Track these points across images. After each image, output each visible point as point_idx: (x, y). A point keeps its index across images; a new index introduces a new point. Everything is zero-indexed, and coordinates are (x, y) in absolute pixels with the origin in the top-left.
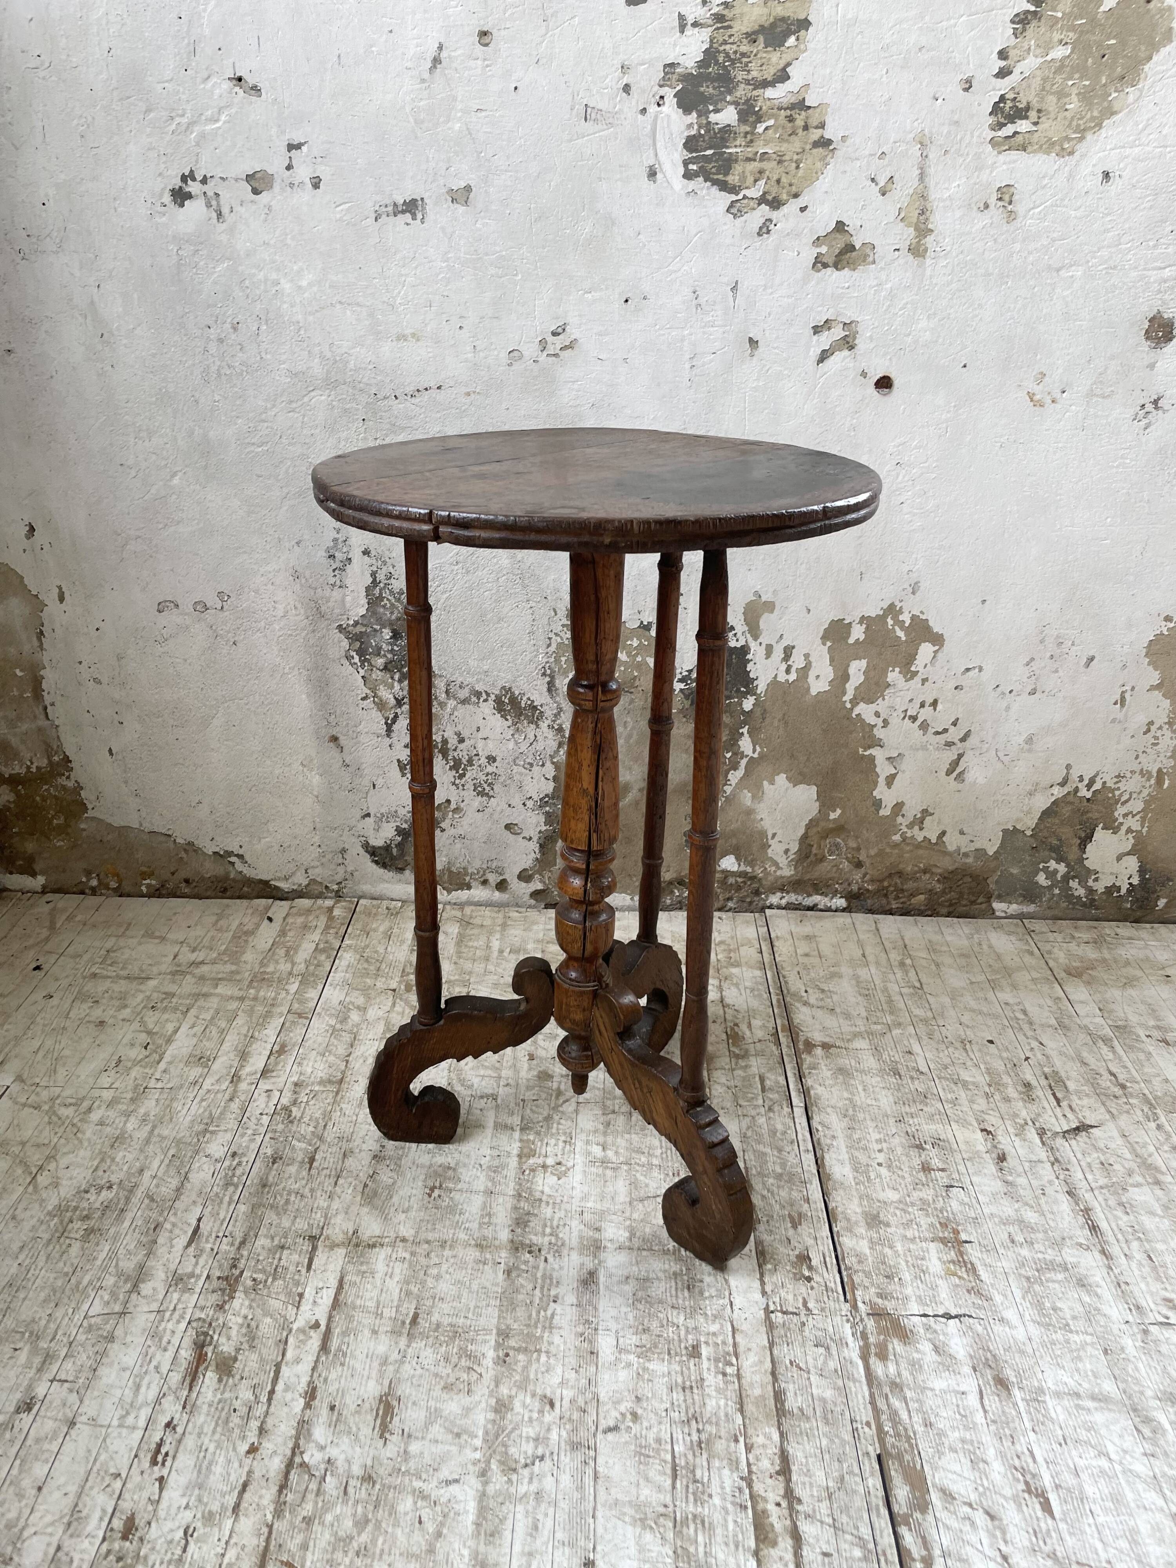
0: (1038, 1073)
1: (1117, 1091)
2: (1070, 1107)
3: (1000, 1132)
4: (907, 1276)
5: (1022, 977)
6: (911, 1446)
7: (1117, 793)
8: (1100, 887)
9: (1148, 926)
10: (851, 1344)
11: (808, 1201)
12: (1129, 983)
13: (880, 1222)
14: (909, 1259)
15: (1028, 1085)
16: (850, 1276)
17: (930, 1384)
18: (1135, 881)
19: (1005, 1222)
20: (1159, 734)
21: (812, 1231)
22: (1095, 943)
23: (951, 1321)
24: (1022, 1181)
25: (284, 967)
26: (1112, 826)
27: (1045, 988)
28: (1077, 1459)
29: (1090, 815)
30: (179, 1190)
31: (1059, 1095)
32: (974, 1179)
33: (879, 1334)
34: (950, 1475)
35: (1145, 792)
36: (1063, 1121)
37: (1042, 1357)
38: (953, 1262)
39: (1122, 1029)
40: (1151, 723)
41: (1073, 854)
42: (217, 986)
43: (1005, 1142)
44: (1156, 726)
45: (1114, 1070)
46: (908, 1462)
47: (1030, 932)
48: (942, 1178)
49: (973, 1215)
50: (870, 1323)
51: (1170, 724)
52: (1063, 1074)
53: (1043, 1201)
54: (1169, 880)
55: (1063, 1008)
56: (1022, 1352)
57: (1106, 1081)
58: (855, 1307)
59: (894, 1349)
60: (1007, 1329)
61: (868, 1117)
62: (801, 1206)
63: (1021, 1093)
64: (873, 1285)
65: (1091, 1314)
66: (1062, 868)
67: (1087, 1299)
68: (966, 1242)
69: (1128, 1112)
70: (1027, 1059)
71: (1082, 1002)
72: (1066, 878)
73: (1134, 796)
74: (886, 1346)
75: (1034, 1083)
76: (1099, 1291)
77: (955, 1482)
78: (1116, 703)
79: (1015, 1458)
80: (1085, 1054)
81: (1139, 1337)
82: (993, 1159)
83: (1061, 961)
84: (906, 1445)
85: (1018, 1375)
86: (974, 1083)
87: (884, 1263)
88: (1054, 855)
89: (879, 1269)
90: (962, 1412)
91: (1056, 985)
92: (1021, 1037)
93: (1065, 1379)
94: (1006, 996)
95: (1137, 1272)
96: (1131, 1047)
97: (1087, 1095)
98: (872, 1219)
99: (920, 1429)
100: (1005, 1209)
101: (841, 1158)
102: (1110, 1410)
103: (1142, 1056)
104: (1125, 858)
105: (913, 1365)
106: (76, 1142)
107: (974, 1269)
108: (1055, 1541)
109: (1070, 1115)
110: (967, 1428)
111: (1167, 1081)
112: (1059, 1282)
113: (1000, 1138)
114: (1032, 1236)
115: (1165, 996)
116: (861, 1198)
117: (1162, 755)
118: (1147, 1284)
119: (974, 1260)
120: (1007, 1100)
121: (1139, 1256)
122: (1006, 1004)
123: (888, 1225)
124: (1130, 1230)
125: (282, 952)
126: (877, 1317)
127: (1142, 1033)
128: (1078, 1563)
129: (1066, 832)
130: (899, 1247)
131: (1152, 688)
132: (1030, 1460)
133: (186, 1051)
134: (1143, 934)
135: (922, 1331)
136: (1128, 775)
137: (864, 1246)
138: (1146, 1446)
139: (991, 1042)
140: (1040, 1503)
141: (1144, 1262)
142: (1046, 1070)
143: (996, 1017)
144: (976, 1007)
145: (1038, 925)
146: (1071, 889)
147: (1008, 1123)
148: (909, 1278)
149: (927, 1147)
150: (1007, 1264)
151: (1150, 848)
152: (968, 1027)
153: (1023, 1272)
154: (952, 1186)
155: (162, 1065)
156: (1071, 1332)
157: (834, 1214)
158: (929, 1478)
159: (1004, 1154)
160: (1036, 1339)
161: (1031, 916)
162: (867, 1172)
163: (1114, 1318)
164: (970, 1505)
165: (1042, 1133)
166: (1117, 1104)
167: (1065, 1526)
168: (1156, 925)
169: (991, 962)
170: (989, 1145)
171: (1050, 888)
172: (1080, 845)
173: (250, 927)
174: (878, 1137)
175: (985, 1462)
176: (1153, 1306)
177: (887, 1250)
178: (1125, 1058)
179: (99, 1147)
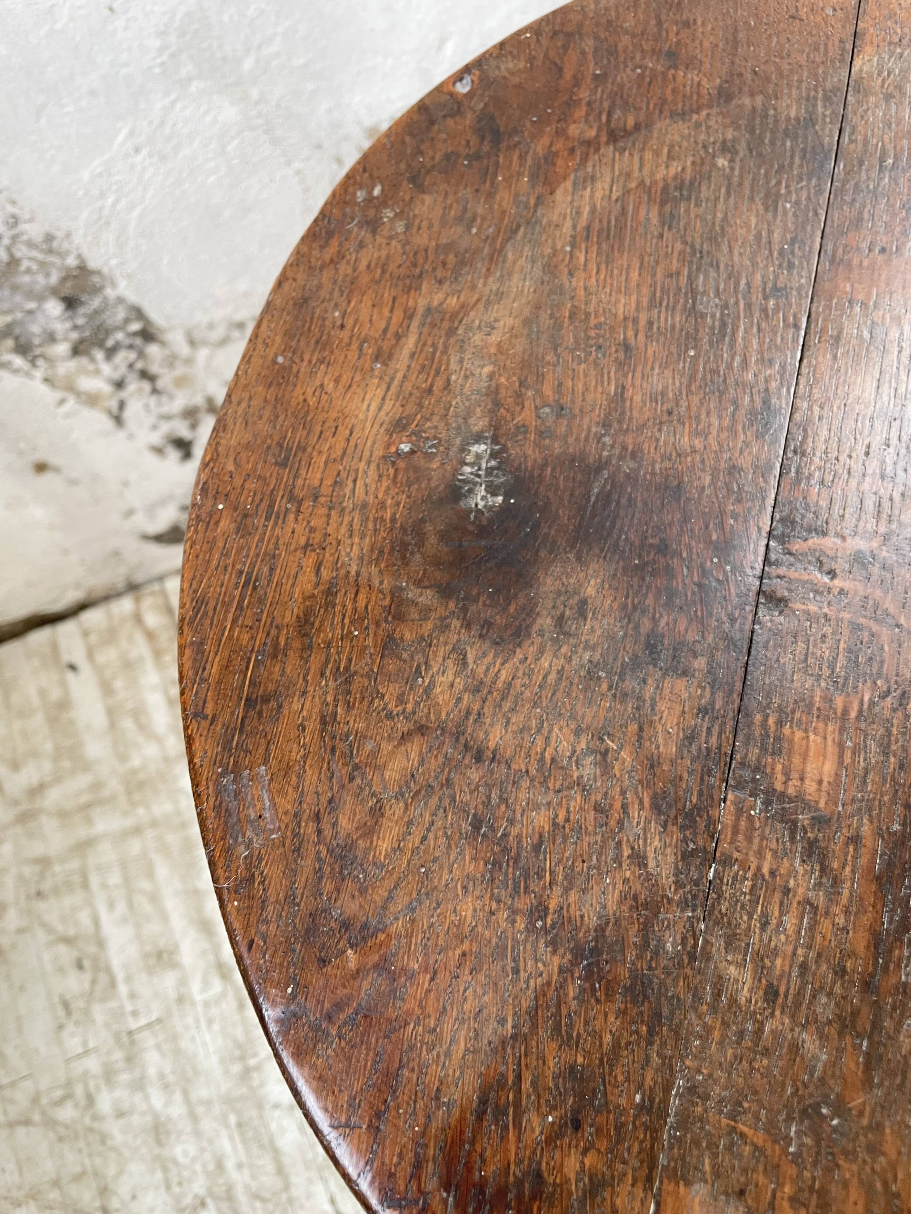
25: (151, 750)
30: (280, 1170)
42: (89, 821)
106: (113, 1155)
125: (128, 724)
133: (133, 951)
155: (123, 989)
173: (55, 694)
179: (144, 1150)
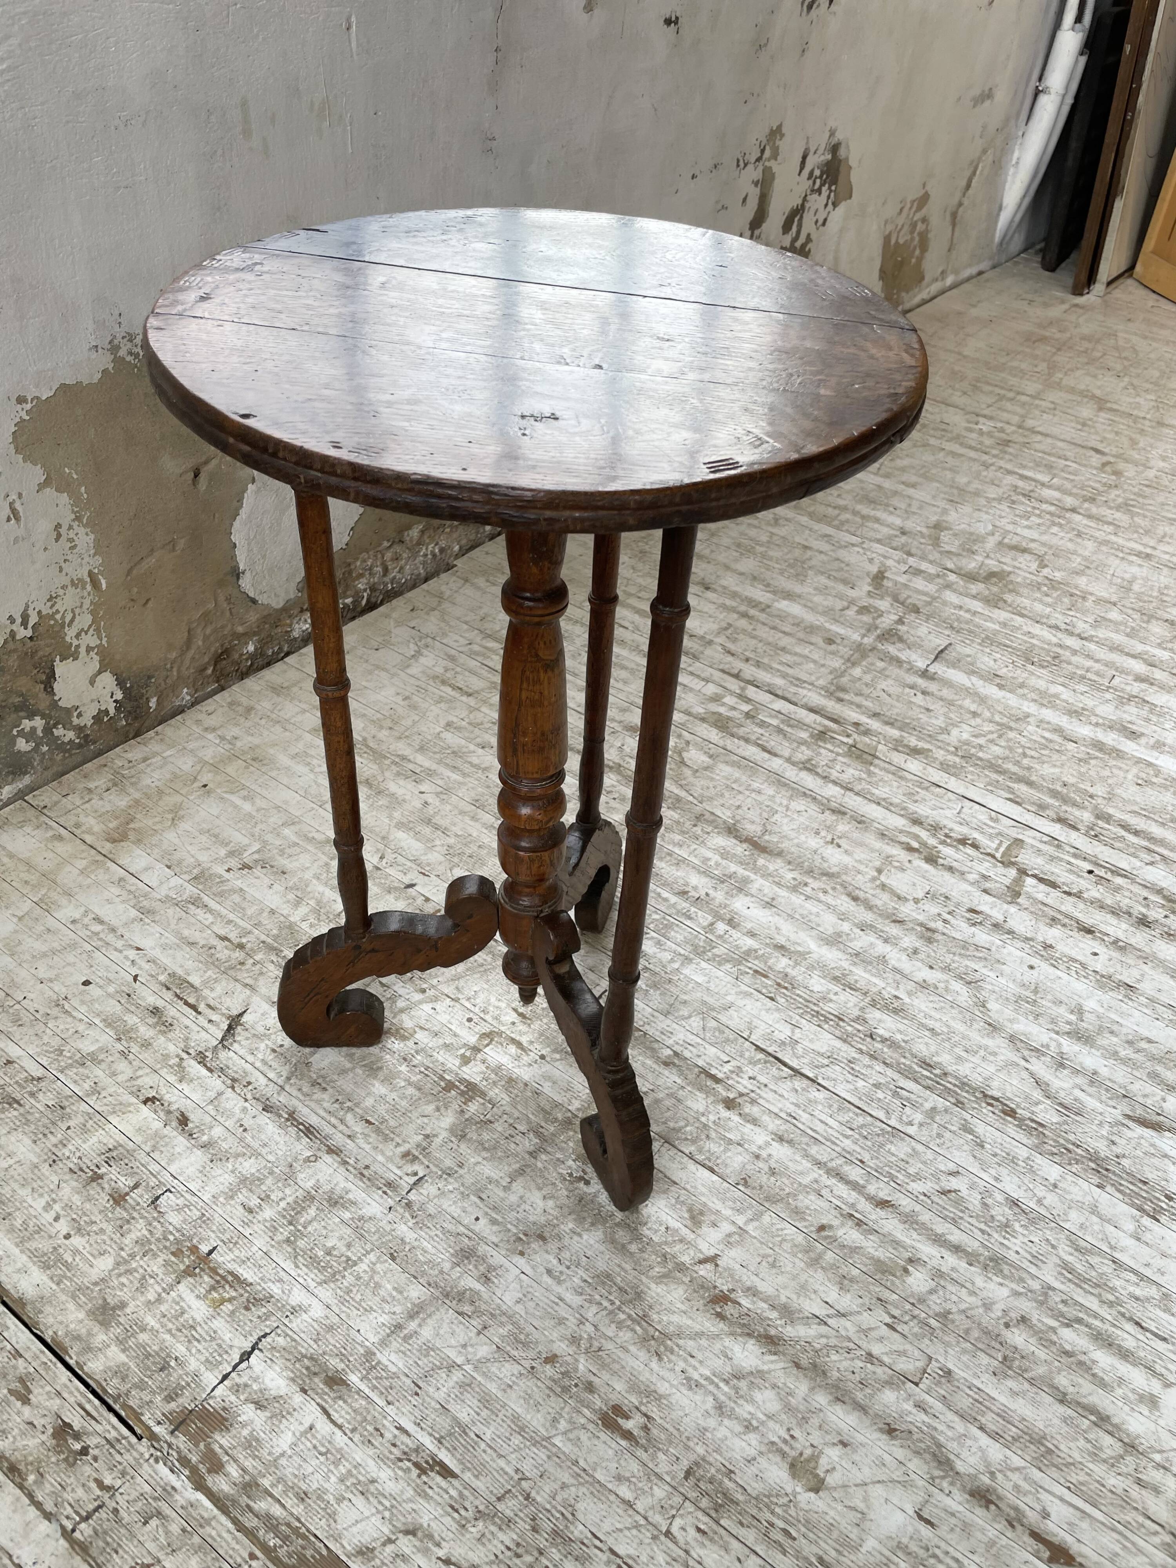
0: (156, 987)
1: (238, 955)
2: (209, 1006)
3: (163, 1091)
4: (180, 1349)
5: (69, 876)
6: (304, 1537)
7: (58, 617)
8: (87, 720)
9: (151, 733)
10: (177, 1484)
11: (18, 1354)
12: (176, 815)
13: (113, 1309)
14: (170, 1325)
15: (155, 1011)
16: (125, 1406)
17: (277, 1451)
18: (119, 696)
19: (231, 1195)
20: (72, 534)
21: (48, 1388)
22: (115, 785)
23: (253, 1359)
24: (217, 1131)
26: (69, 653)
27: (101, 876)
28: (436, 1395)
29: (41, 653)
31: (191, 1001)
32: (173, 1169)
33: (196, 1445)
34: (354, 1530)
35: (87, 603)
36: (212, 1028)
37: (348, 1316)
38: (213, 1288)
39: (201, 878)
40: (58, 526)
41: (43, 703)
43: (174, 1098)
44: (65, 527)
45: (222, 932)
46: (313, 1557)
47: (42, 810)
48: (141, 1196)
49: (198, 1214)
50: (181, 1441)
51: (78, 519)
52: (180, 972)
53: (248, 1136)
54: (150, 677)
55: (133, 888)
56: (330, 1328)
57: (223, 952)
58: (153, 1437)
59: (221, 1447)
60: (304, 1316)
61: (16, 1186)
62: (15, 1367)
63: (154, 1026)
64: (153, 1392)
65: (359, 1226)
66: (38, 723)
67: (347, 1215)
68: (211, 1252)
69: (261, 973)
70: (135, 978)
71: (146, 869)
72: (48, 730)
73: (77, 611)
74: (212, 1451)
75: (160, 1003)
76: (350, 1196)
77: (362, 1533)
78: (9, 520)
79: (393, 1449)
80: (186, 933)
81: (407, 1215)
82: (176, 1129)
83: (96, 829)
84: (300, 1541)
85: (342, 1357)
86: (101, 1049)
87: (148, 1356)
88: (22, 714)
89: (149, 1369)
90: (323, 1450)
91: (110, 864)
92: (114, 955)
93: (381, 1320)
94: (68, 911)
95: (367, 1147)
96: (221, 894)
97: (216, 980)
98: (103, 1314)
99: (299, 1510)
100: (221, 1179)
101: (19, 1265)
102: (430, 1316)
103: (236, 898)
104: (98, 679)
105: (250, 1446)
107: (236, 1277)
108: (471, 1498)
109: (214, 1017)
110: (337, 1463)
111: (272, 912)
112: (314, 1219)
113: (167, 1097)
114: (264, 1188)
115: (215, 811)
116: (74, 1297)
117: (86, 556)
118: (383, 1153)
119: (231, 1266)
120: (146, 1045)
121: (359, 1128)
122: (74, 922)
123: (123, 1305)
124: (336, 1105)
126: (182, 1428)
127: (220, 870)
128: (499, 1499)
129: (23, 683)
130: (151, 1321)
131: (41, 487)
132: (404, 1438)
134: (154, 747)
135: (233, 1398)
136: (61, 592)
137: (116, 1355)
138: (474, 1323)
139: (86, 983)
140: (438, 1473)
141: (366, 1131)
142: (162, 978)
143: (73, 946)
144: (44, 948)
145: (45, 796)
146: (58, 738)
147: (163, 1072)
148: (183, 1349)
149: (103, 1170)
150: (261, 1242)
151: (118, 657)
152: (51, 981)
153: (279, 1237)
154: (157, 1198)
156: (355, 1264)
157: (59, 1344)
158: (339, 1553)
159: (183, 1114)
160: (333, 1302)
161: (31, 789)
162: (60, 1259)
163: (379, 1215)
164: (390, 1541)
165: (201, 1059)
166: (248, 971)
167: (469, 1474)
168: (159, 728)
169: (25, 876)
170: (162, 1114)
171: (36, 749)
172: (45, 689)
174: (42, 1202)
175: (373, 1481)
176: (398, 1172)
177: (143, 1337)
178: (224, 912)
